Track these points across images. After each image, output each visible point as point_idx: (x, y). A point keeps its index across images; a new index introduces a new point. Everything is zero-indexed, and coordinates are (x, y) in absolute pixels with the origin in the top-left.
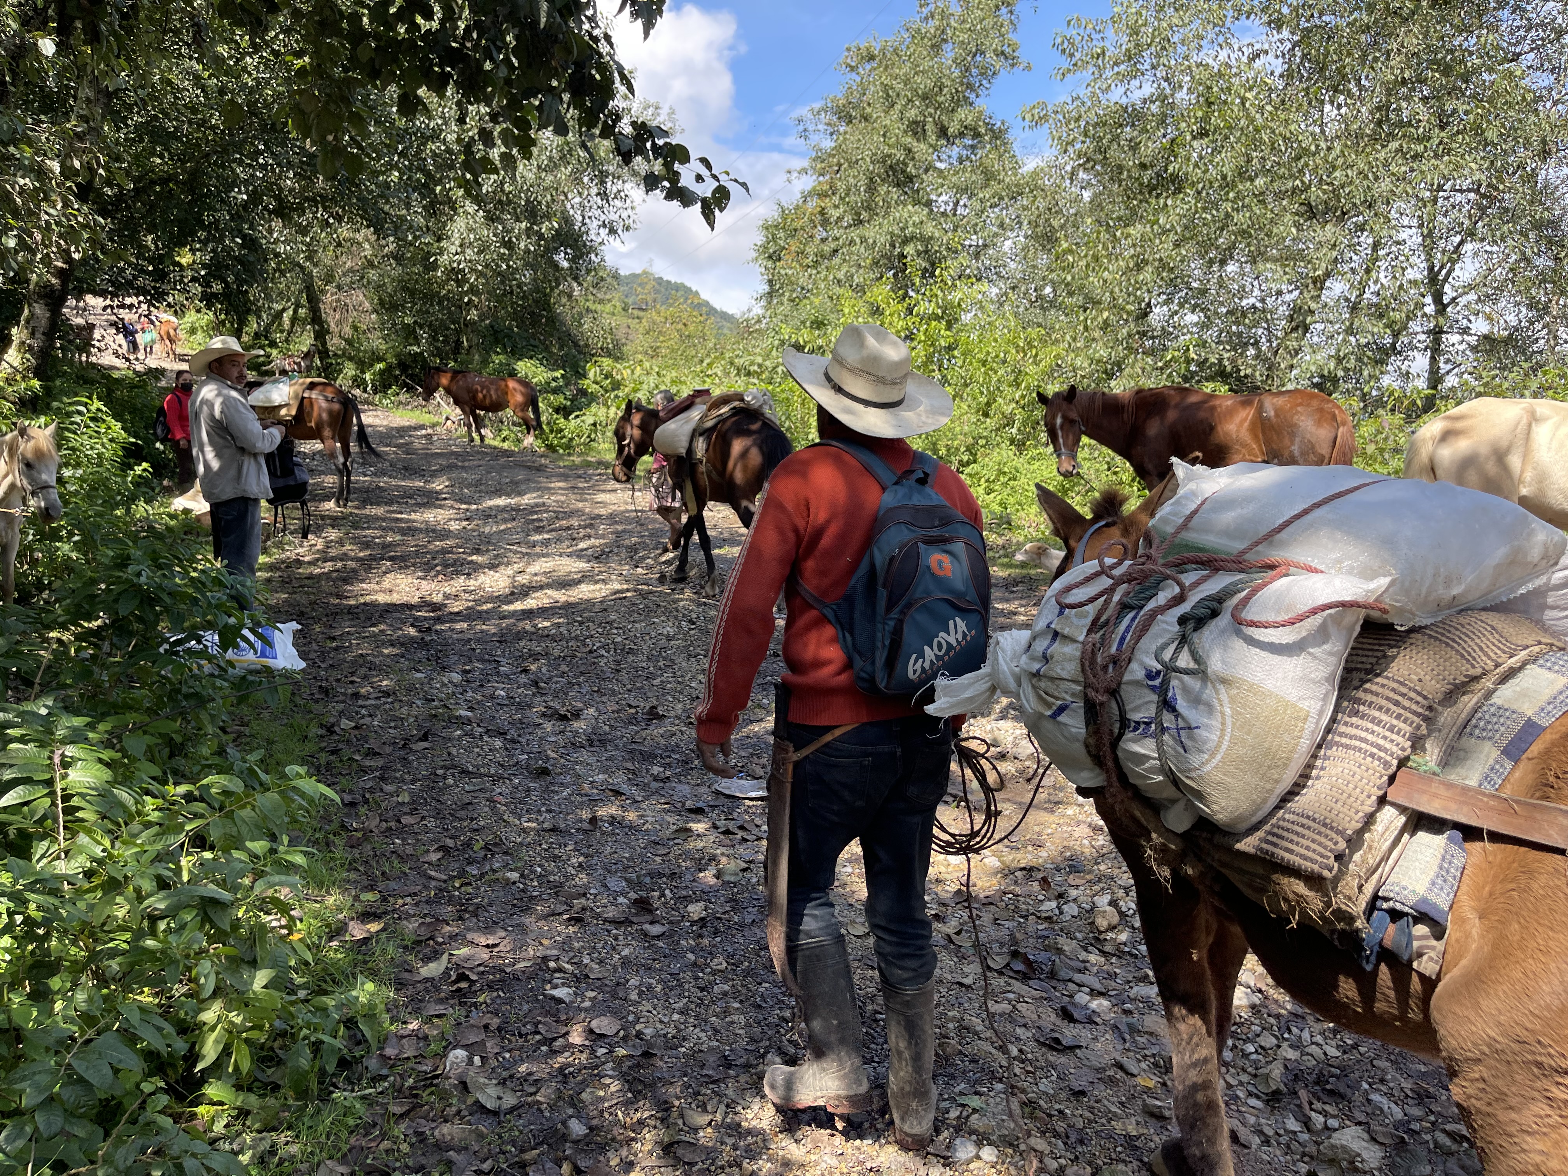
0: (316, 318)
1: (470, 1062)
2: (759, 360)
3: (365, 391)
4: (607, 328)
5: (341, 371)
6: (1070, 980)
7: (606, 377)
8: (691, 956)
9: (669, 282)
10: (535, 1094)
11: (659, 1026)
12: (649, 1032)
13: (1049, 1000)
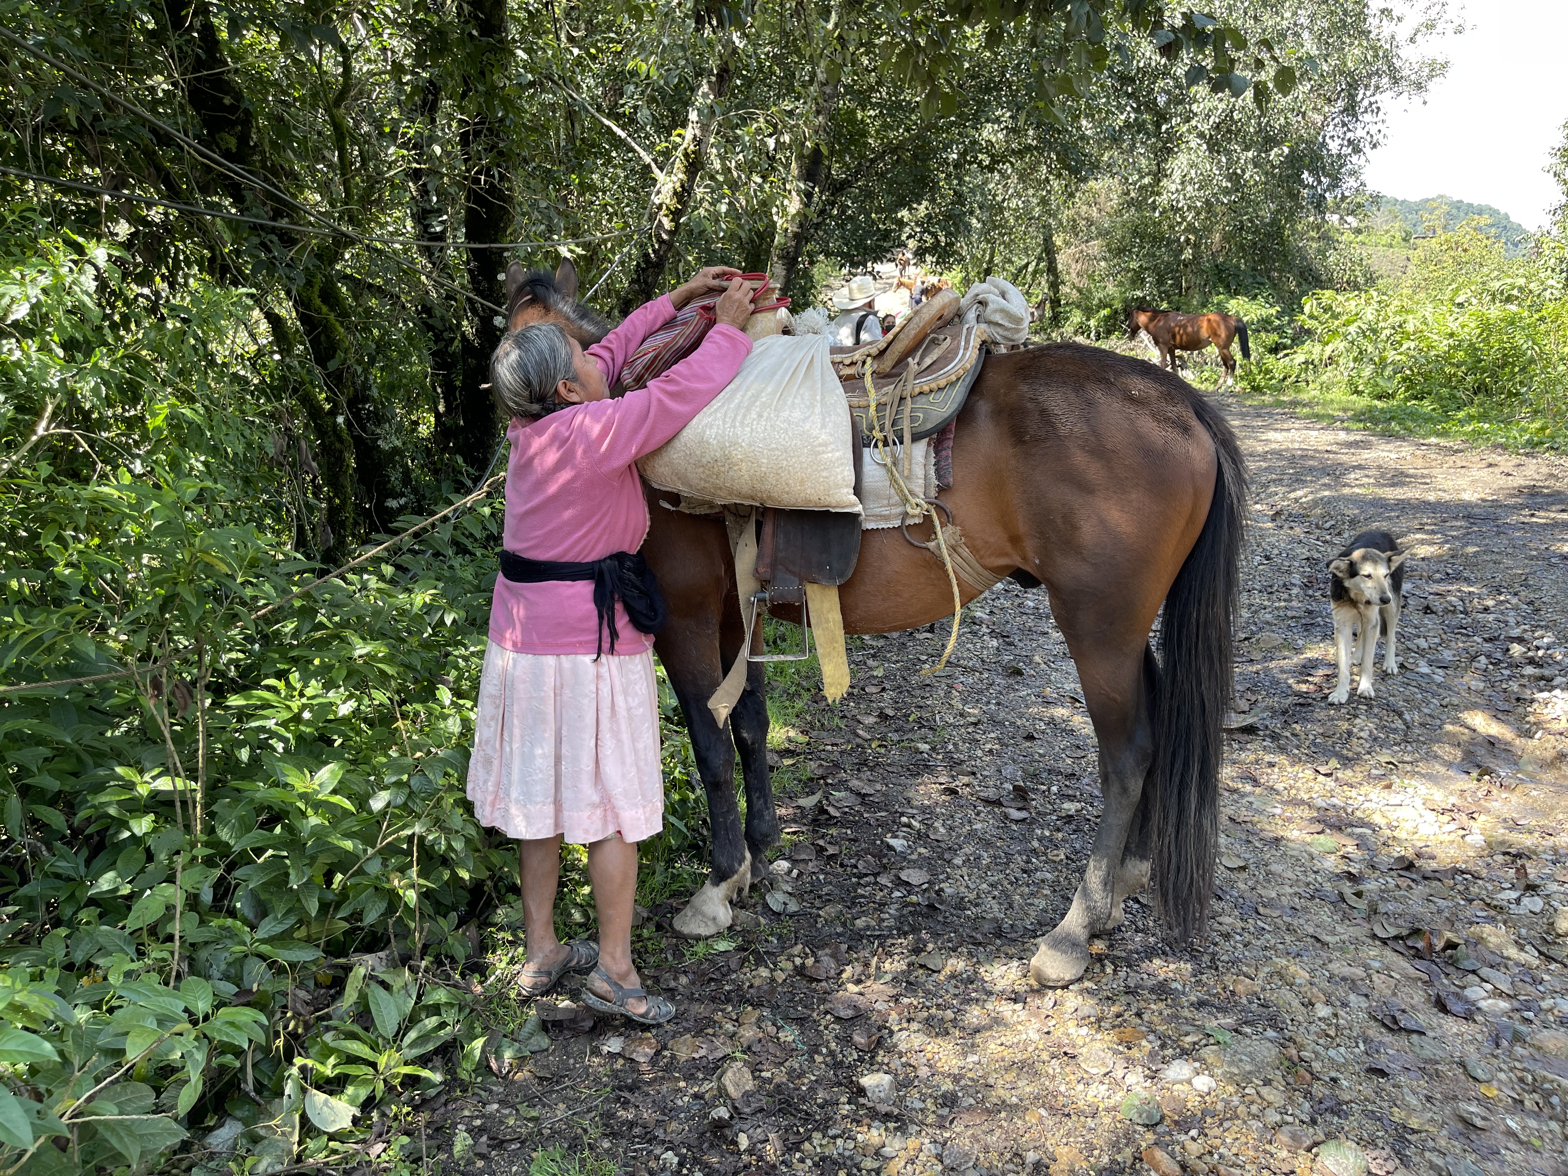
0: (1052, 269)
1: (790, 871)
3: (1088, 336)
5: (1067, 319)
11: (963, 889)
12: (949, 891)
13: (1429, 983)
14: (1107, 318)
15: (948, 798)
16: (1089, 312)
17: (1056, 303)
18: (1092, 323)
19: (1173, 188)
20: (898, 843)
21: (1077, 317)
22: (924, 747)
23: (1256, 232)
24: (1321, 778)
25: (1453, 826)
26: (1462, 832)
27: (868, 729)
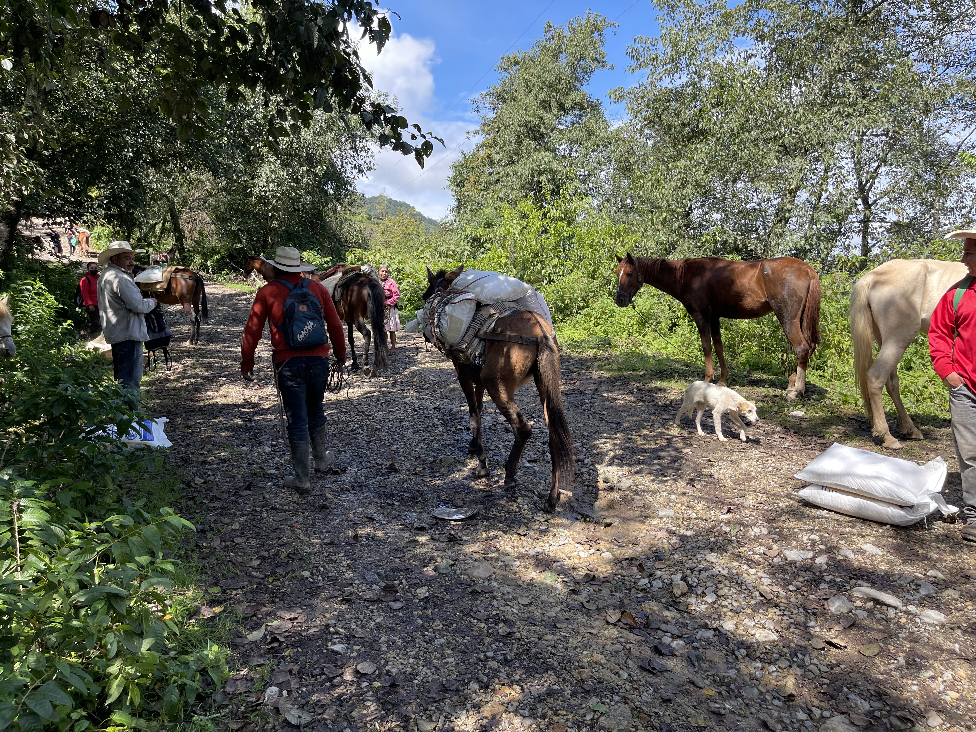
0: (177, 229)
1: (281, 694)
2: (453, 247)
3: (208, 272)
4: (358, 230)
5: (192, 260)
6: (659, 629)
7: (358, 260)
8: (420, 622)
9: (396, 201)
10: (322, 713)
11: (401, 667)
12: (394, 671)
13: (646, 641)
14: (218, 261)
15: (346, 606)
16: (206, 257)
17: (182, 250)
18: (209, 263)
19: (262, 184)
20: (338, 648)
21: (198, 260)
22: (307, 574)
23: (306, 213)
24: (523, 538)
25: (592, 551)
26: (599, 553)
27: (257, 569)
